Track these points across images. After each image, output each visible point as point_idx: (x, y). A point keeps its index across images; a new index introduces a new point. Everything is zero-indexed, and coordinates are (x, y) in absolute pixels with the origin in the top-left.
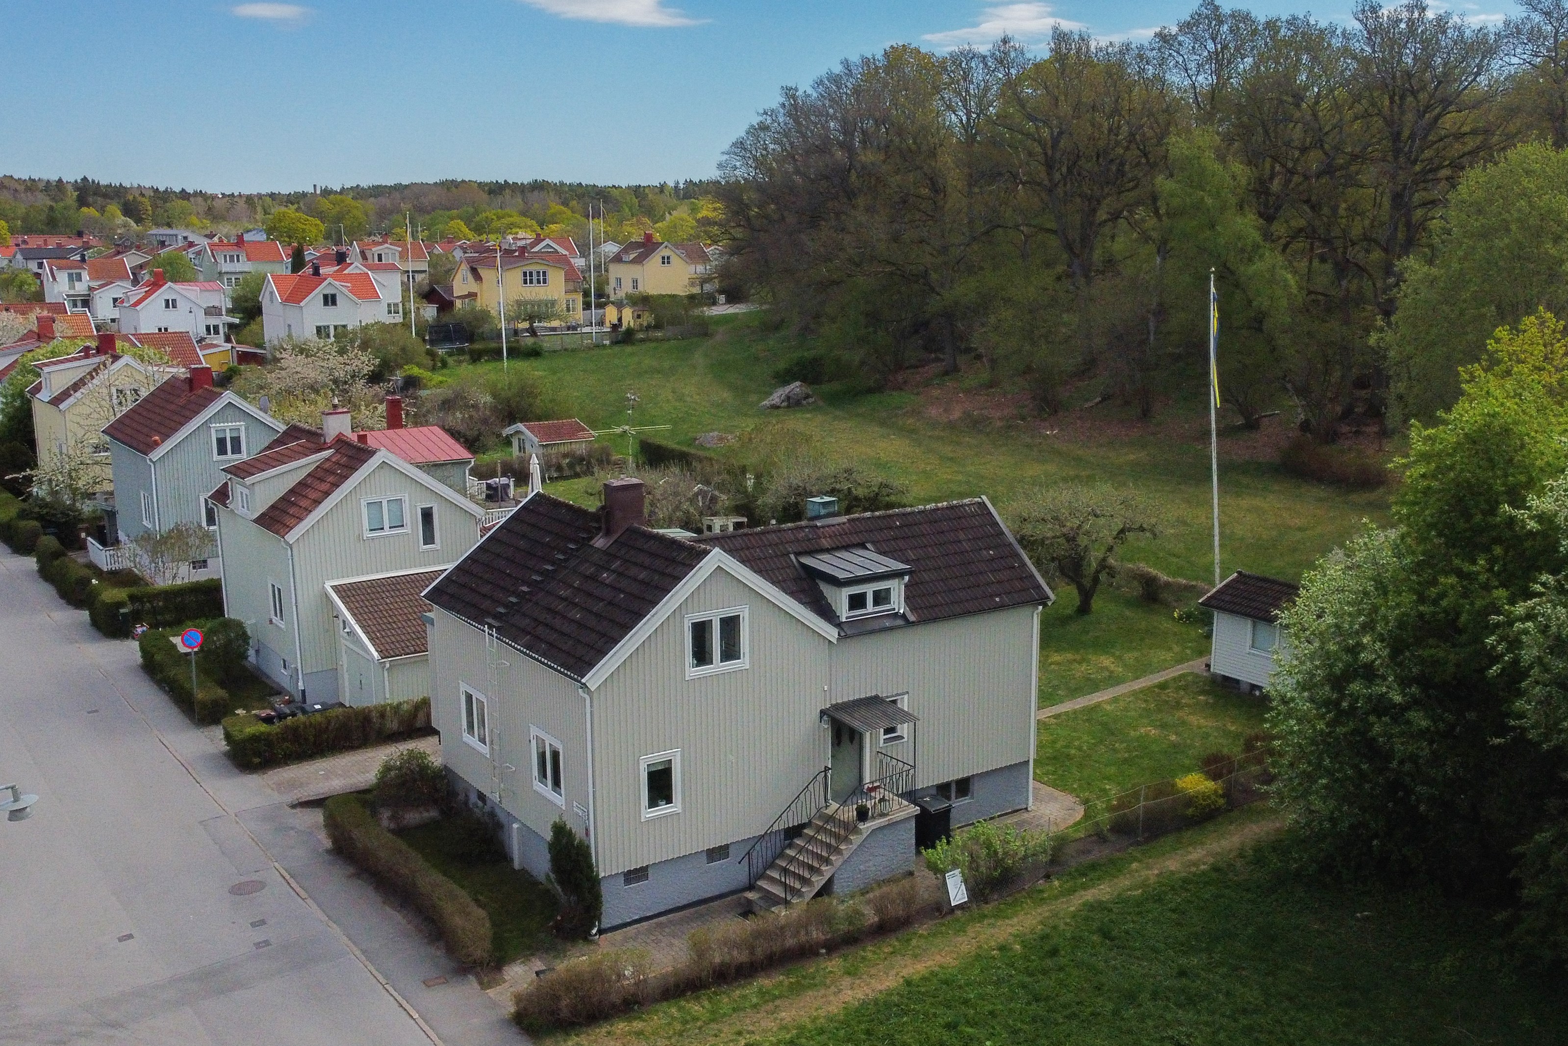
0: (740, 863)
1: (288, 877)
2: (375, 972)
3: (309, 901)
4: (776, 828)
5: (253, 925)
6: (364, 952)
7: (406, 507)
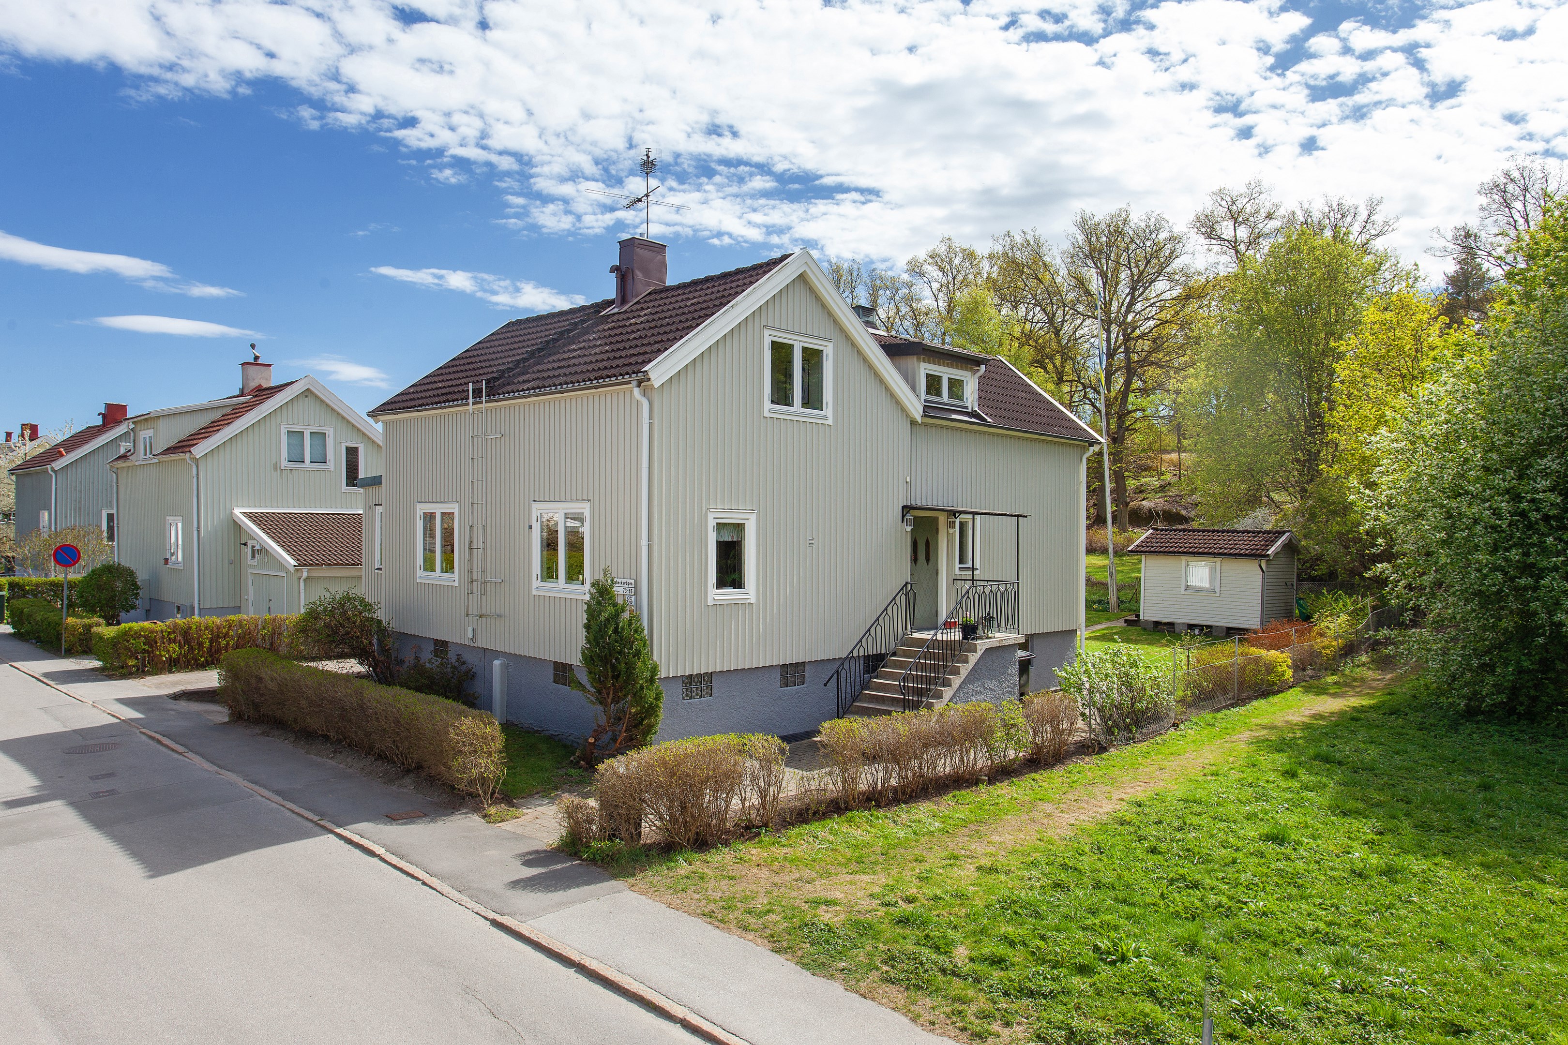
0: (825, 685)
1: (158, 736)
2: (297, 809)
3: (190, 755)
4: (855, 654)
5: (91, 778)
6: (278, 793)
7: (330, 442)
